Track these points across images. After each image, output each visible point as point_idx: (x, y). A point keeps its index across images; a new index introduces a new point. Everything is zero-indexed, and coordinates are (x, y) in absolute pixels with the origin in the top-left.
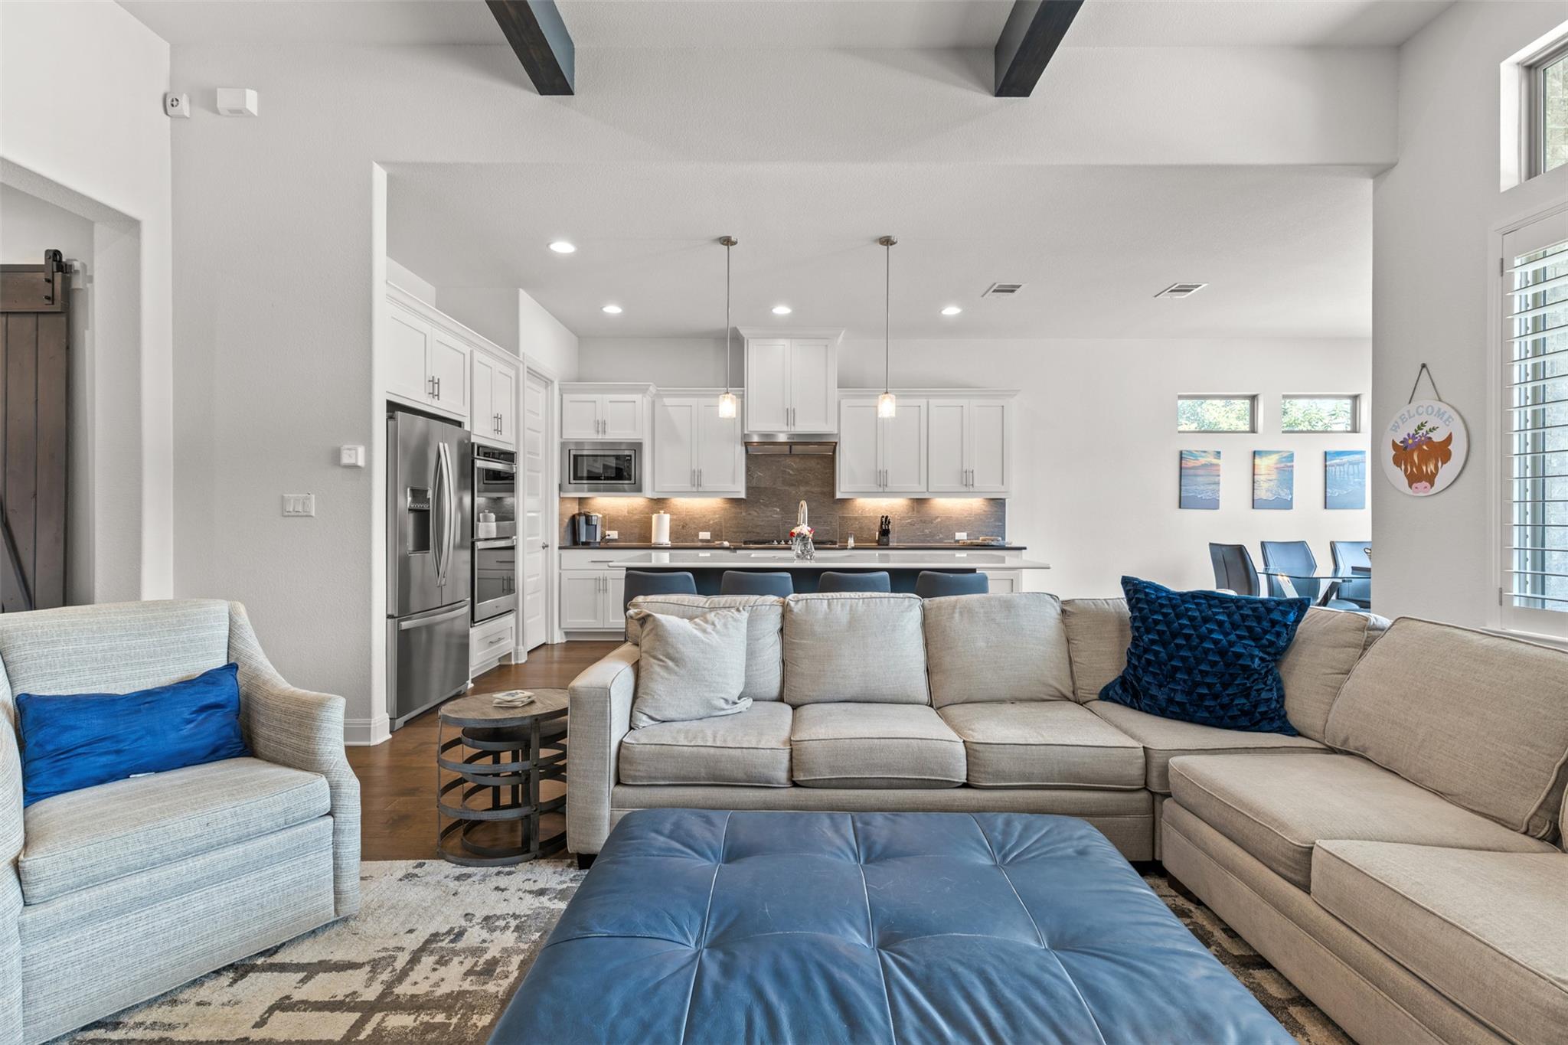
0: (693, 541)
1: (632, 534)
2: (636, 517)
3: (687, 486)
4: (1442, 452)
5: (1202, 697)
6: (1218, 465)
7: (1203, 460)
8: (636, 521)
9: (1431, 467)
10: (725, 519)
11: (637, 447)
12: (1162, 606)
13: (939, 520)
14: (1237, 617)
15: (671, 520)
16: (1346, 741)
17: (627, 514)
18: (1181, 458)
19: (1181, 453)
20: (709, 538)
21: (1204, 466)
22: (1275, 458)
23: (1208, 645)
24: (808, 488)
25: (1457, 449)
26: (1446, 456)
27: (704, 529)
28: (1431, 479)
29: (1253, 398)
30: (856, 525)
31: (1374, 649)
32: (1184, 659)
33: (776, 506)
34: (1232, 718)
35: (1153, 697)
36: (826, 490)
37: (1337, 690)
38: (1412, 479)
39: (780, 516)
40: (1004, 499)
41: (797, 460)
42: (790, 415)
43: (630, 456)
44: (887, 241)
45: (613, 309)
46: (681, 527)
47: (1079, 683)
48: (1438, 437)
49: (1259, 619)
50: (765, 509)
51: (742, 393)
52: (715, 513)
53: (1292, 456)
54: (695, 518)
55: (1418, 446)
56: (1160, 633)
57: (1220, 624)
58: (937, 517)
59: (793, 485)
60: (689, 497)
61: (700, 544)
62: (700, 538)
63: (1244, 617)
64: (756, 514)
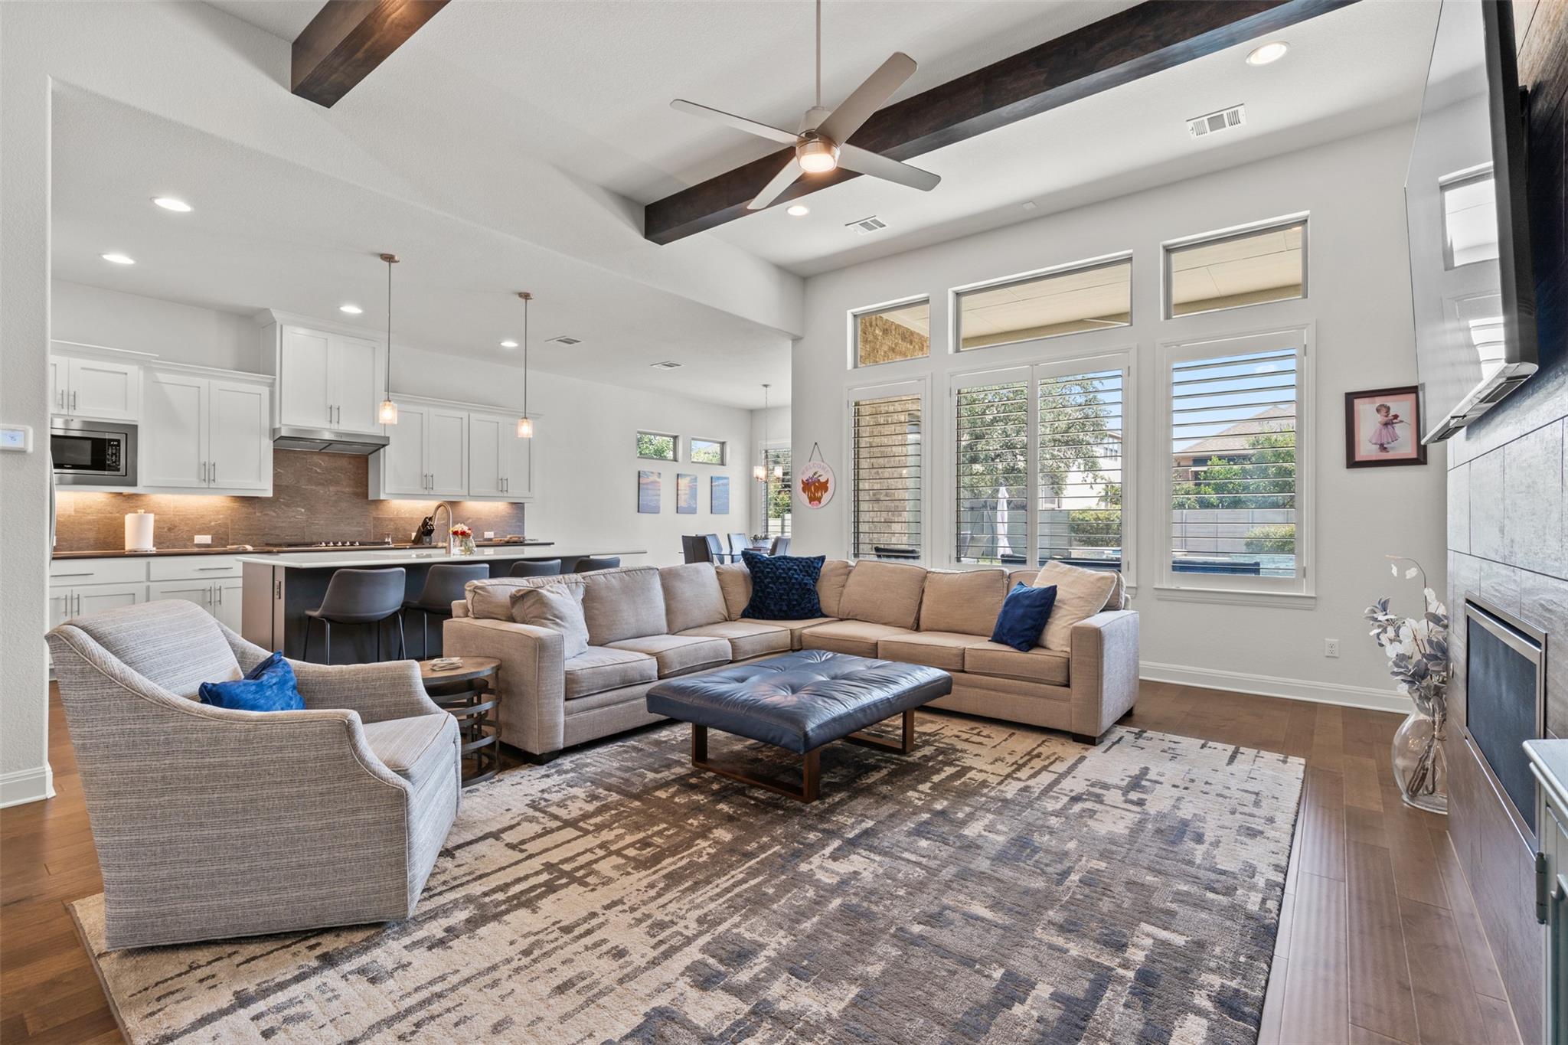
0: (185, 546)
1: (82, 539)
2: (90, 517)
3: (193, 481)
4: (824, 486)
5: (794, 606)
6: (658, 482)
7: (651, 479)
8: (89, 522)
9: (820, 494)
10: (232, 520)
11: (131, 430)
12: (768, 564)
13: (470, 521)
14: (801, 567)
15: (155, 521)
16: (849, 614)
17: (73, 513)
18: (639, 476)
19: (639, 473)
20: (210, 542)
21: (652, 482)
22: (688, 479)
23: (793, 581)
24: (339, 488)
25: (830, 486)
26: (826, 489)
27: (202, 532)
28: (819, 500)
29: (675, 438)
30: (391, 526)
31: (852, 575)
32: (785, 589)
33: (299, 506)
34: (806, 614)
35: (772, 611)
36: (358, 490)
37: (841, 594)
38: (811, 500)
39: (304, 517)
40: (523, 504)
41: (327, 458)
42: (333, 412)
43: (119, 441)
44: (526, 296)
45: (118, 259)
46: (166, 530)
47: (731, 610)
48: (822, 479)
49: (809, 567)
50: (285, 508)
51: (270, 381)
52: (218, 513)
53: (696, 478)
54: (189, 519)
55: (814, 483)
56: (772, 578)
57: (795, 570)
58: (469, 518)
59: (323, 484)
60: (180, 493)
61: (196, 550)
62: (196, 542)
63: (804, 566)
64: (274, 514)
